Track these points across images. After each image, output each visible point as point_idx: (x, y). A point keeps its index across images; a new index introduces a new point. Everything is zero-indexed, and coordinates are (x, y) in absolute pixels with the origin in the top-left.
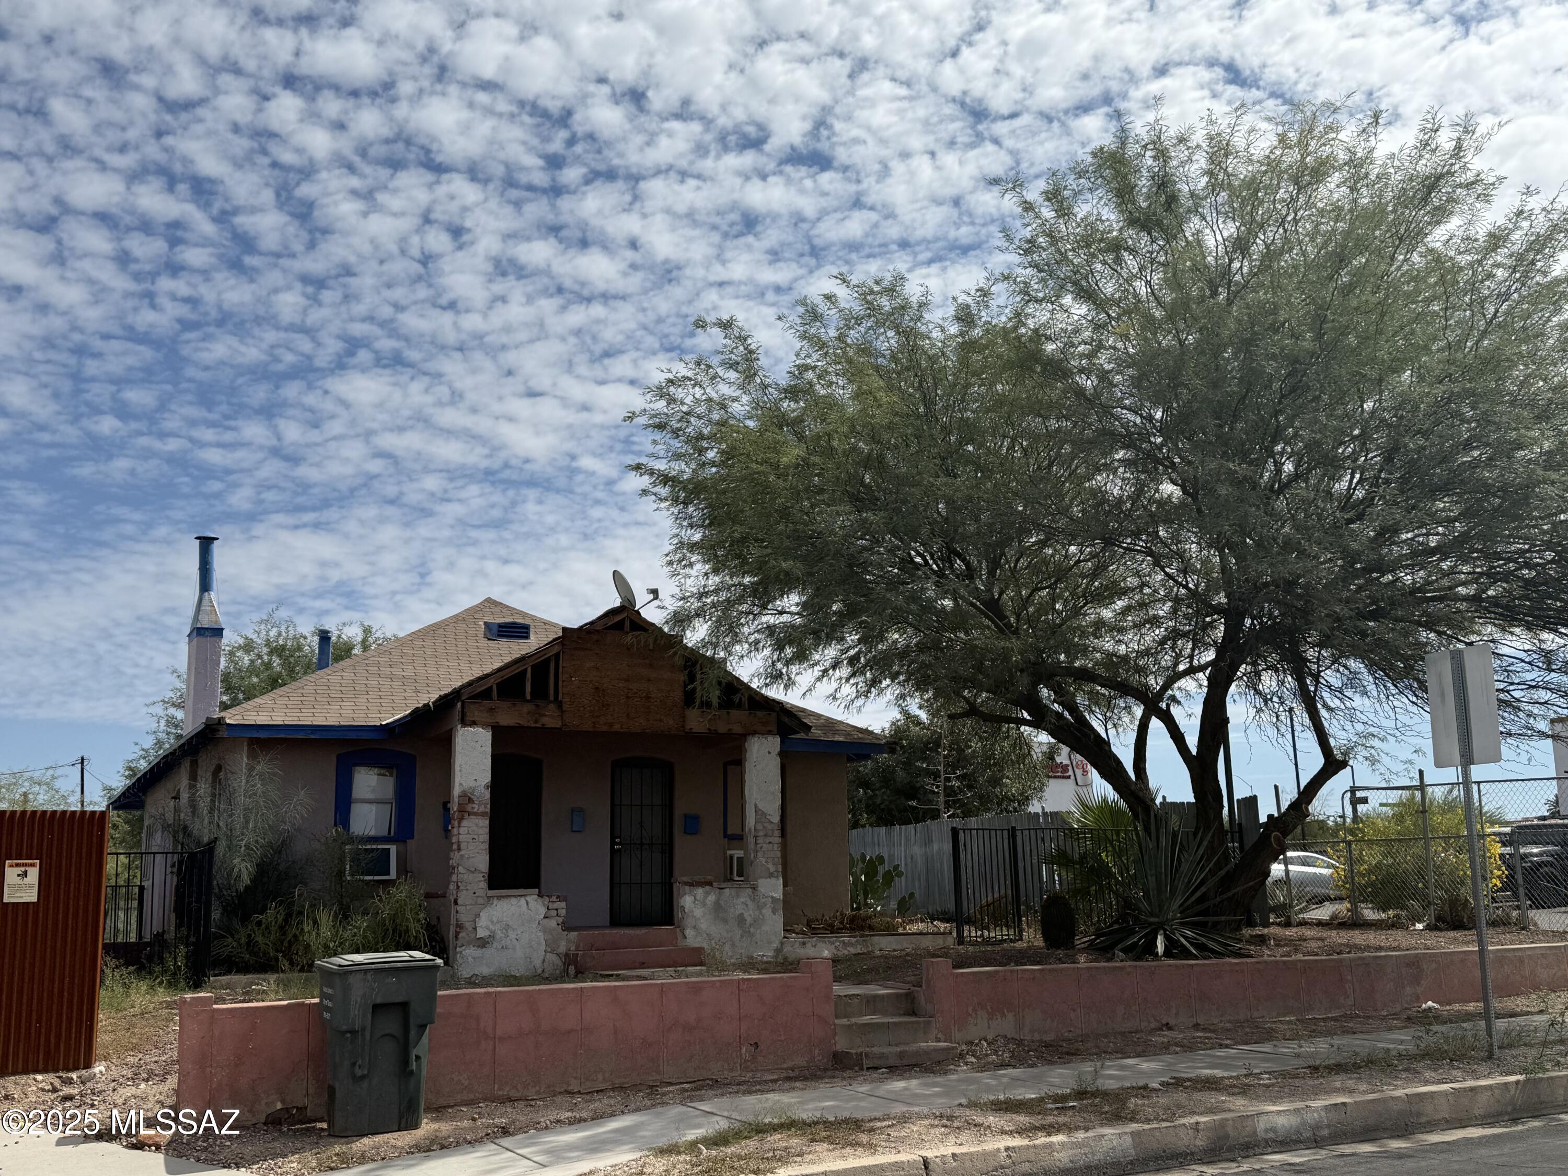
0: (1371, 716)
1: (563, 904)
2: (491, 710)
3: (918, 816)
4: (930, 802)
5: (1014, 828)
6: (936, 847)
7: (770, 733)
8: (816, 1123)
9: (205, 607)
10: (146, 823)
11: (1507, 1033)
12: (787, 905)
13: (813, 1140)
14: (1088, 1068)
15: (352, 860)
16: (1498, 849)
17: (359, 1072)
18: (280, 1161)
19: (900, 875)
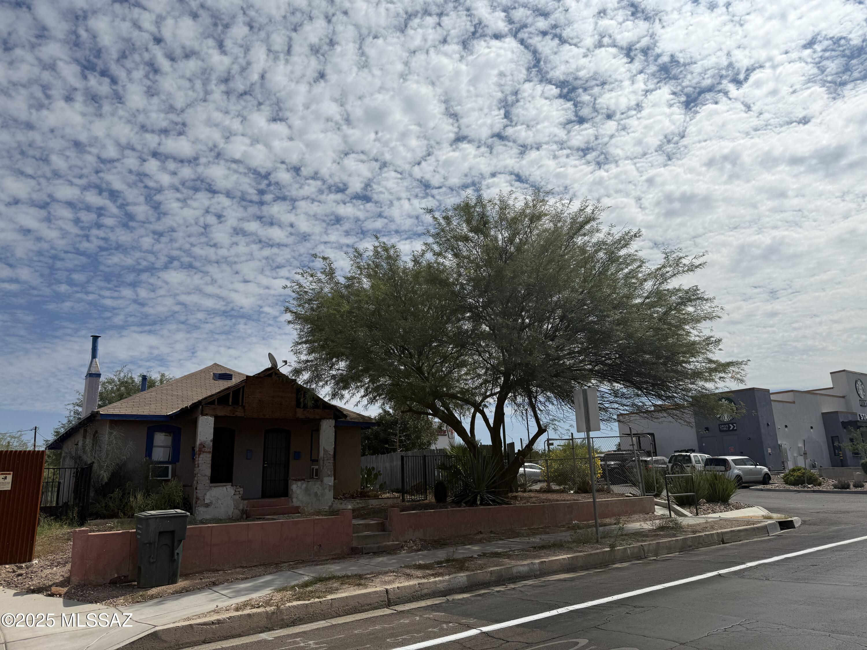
0: (555, 413)
1: (242, 489)
2: (214, 409)
3: (388, 451)
4: (393, 445)
5: (425, 456)
6: (395, 463)
7: (331, 418)
8: (343, 577)
9: (94, 364)
10: (63, 455)
11: (603, 532)
12: (335, 487)
13: (342, 584)
14: (451, 549)
15: (153, 471)
16: (600, 463)
17: (152, 561)
18: (115, 600)
19: (380, 475)
